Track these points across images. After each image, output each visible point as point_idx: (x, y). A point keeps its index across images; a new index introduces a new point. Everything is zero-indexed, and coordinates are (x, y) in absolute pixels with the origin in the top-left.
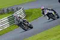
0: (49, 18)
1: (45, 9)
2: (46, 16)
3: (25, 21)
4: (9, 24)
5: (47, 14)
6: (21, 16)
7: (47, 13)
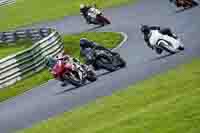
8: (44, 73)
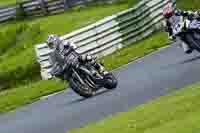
1: (177, 15)
2: (178, 38)
3: (87, 60)
4: (121, 40)
5: (179, 34)
6: (72, 44)
7: (179, 30)
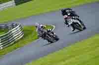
0: (74, 29)
8: (14, 45)
